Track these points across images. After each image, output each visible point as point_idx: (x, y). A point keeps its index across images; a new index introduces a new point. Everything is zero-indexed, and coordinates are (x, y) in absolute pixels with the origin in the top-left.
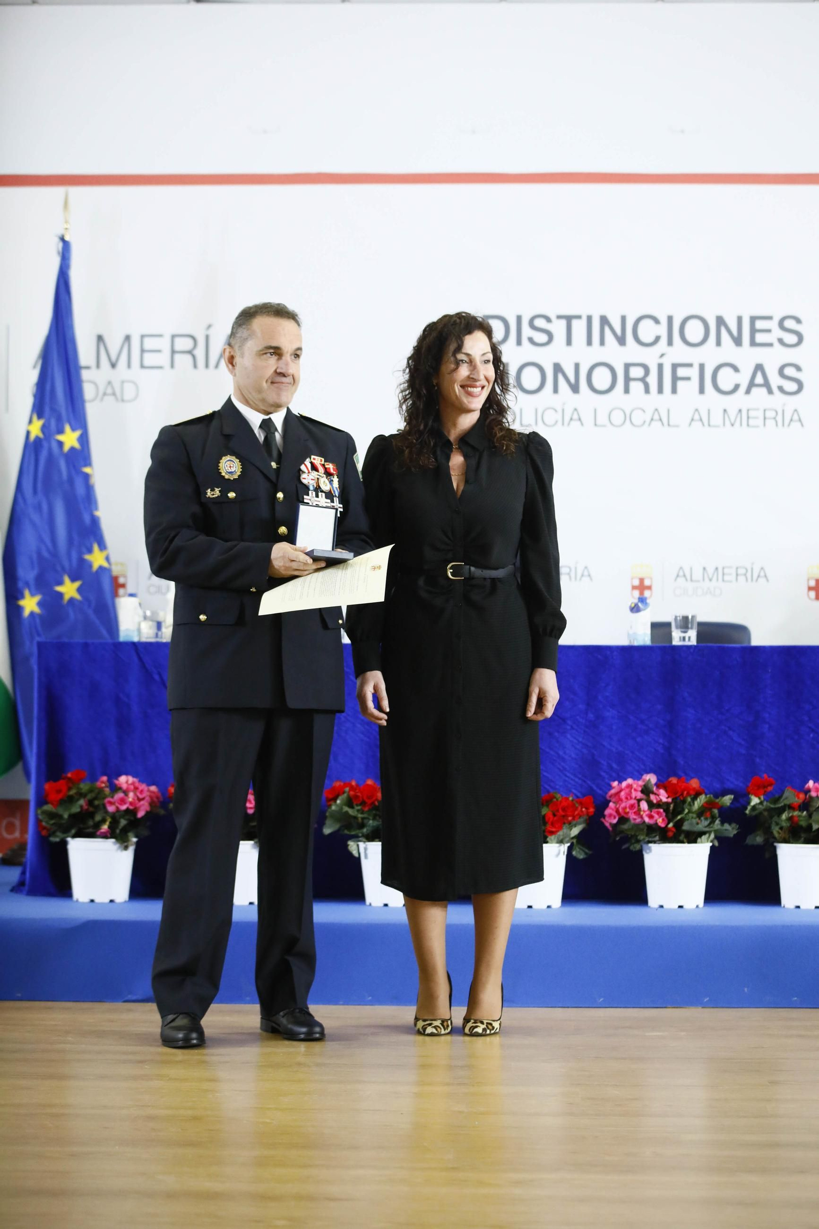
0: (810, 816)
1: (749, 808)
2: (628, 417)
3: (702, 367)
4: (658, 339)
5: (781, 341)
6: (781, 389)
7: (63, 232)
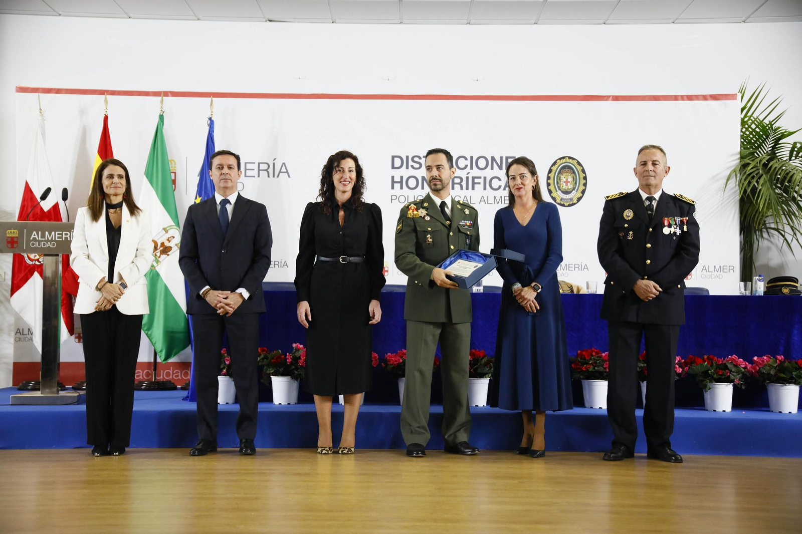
4: (466, 166)
7: (210, 116)
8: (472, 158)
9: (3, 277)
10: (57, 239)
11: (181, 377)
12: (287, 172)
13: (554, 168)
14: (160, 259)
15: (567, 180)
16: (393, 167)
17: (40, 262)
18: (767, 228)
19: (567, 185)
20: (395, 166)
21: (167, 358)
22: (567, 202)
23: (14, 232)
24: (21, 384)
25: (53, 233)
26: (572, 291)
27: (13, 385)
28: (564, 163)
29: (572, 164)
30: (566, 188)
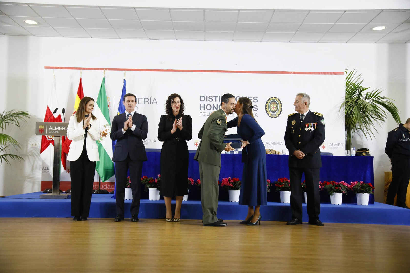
5: (254, 101)
7: (124, 78)
9: (38, 145)
10: (60, 130)
11: (111, 188)
12: (156, 102)
13: (268, 102)
14: (102, 138)
15: (274, 106)
16: (201, 101)
17: (53, 139)
18: (356, 128)
19: (274, 109)
20: (202, 100)
21: (105, 180)
22: (274, 116)
23: (42, 127)
24: (44, 190)
25: (58, 127)
26: (276, 153)
27: (41, 191)
28: (273, 99)
29: (276, 100)
30: (274, 110)
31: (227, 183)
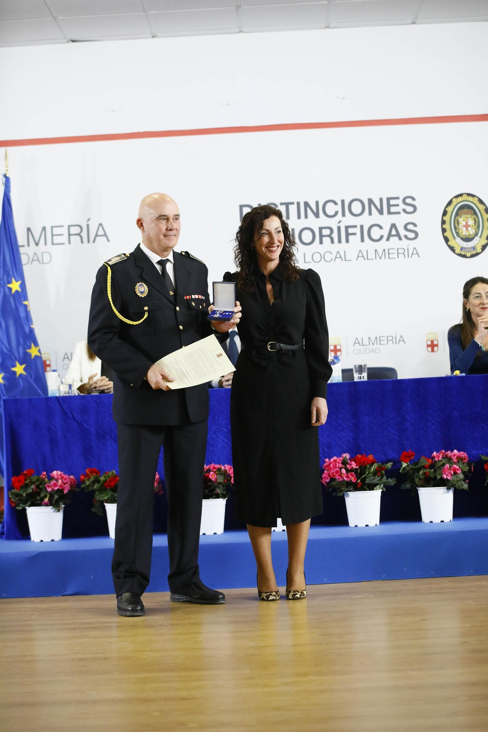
0: (435, 471)
1: (402, 469)
2: (323, 257)
3: (362, 227)
4: (337, 213)
5: (404, 210)
6: (406, 237)
7: (5, 172)
8: (343, 202)
12: (105, 235)
13: (450, 209)
15: (467, 222)
19: (467, 230)
22: (469, 252)
28: (462, 201)
29: (472, 202)
30: (467, 234)
31: (337, 472)
